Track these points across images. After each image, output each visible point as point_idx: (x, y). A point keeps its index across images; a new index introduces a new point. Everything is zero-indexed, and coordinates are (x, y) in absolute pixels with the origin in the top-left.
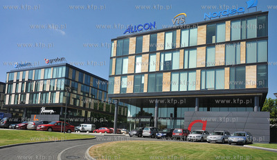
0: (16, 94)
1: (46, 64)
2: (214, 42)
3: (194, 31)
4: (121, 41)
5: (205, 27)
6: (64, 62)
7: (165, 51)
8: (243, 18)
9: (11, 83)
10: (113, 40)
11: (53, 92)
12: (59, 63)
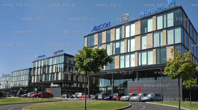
0: (38, 75)
1: (53, 55)
2: (146, 32)
3: (133, 26)
4: (90, 37)
5: (139, 22)
6: (63, 53)
7: (115, 41)
8: (164, 13)
9: (34, 68)
10: (85, 37)
11: (57, 73)
12: (61, 53)
